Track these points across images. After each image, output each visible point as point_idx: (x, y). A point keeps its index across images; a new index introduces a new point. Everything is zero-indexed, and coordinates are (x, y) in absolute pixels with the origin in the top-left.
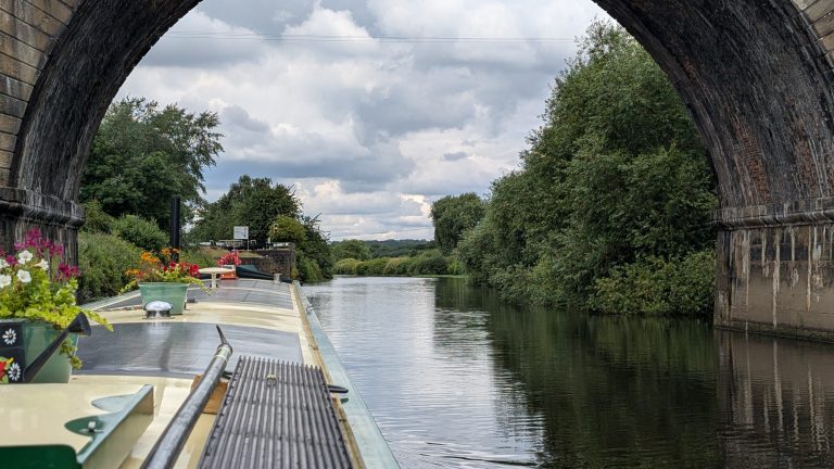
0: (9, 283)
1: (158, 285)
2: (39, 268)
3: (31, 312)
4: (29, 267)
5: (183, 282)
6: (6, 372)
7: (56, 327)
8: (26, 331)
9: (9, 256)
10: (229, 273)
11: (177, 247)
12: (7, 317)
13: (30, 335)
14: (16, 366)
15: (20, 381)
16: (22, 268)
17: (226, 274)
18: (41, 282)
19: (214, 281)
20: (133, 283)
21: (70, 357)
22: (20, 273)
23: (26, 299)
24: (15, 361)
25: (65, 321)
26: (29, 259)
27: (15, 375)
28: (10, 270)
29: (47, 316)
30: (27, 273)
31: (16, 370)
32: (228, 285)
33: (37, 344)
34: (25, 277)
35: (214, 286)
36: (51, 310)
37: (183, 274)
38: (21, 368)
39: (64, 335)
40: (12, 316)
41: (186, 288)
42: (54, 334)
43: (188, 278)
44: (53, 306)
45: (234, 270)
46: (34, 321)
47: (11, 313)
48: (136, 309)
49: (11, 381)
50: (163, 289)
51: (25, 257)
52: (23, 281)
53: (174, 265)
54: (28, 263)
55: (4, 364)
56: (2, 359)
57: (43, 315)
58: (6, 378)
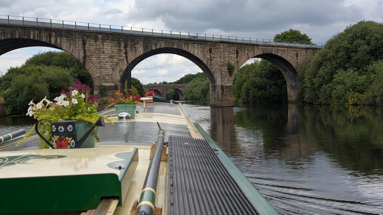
0: (68, 104)
1: (123, 105)
2: (80, 97)
3: (78, 117)
4: (76, 97)
5: (134, 104)
6: (69, 144)
7: (90, 123)
8: (76, 125)
9: (67, 93)
10: (150, 100)
11: (130, 89)
12: (67, 120)
13: (78, 127)
14: (73, 141)
15: (75, 147)
16: (74, 97)
17: (148, 100)
18: (82, 104)
19: (144, 103)
20: (112, 104)
21: (96, 137)
22: (73, 100)
23: (75, 112)
24: (72, 139)
25: (94, 120)
26: (76, 94)
27: (73, 145)
28: (68, 99)
29: (86, 118)
31: (73, 143)
32: (150, 105)
33: (81, 131)
34: (75, 101)
35: (144, 106)
36: (87, 116)
37: (133, 100)
38: (75, 142)
39: (94, 127)
40: (69, 119)
41: (135, 106)
42: (89, 127)
43: (136, 102)
44: (88, 114)
45: (152, 99)
46: (80, 121)
48: (113, 116)
49: (71, 148)
50: (125, 107)
51: (75, 92)
52: (74, 103)
53: (129, 97)
54: (76, 95)
55: (68, 140)
56: (67, 138)
57: (84, 118)
58: (69, 146)
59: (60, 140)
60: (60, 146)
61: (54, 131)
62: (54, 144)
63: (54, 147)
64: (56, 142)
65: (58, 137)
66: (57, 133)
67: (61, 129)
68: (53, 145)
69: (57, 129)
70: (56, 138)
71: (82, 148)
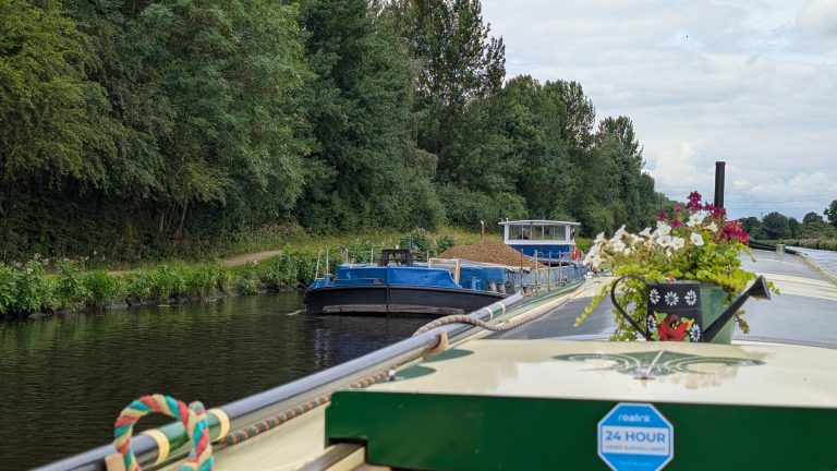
0: (682, 246)
2: (708, 230)
3: (701, 274)
4: (700, 229)
6: (688, 333)
7: (728, 289)
8: (702, 293)
12: (679, 279)
14: (696, 327)
15: (700, 341)
16: (694, 230)
21: (740, 321)
22: (694, 236)
24: (696, 322)
26: (700, 222)
27: (696, 336)
29: (720, 278)
30: (700, 236)
31: (696, 331)
34: (698, 240)
36: (722, 272)
38: (701, 329)
39: (745, 299)
40: (682, 278)
44: (724, 269)
46: (707, 282)
47: (681, 274)
49: (692, 340)
51: (696, 219)
52: (697, 244)
54: (699, 226)
55: (687, 324)
56: (684, 320)
57: (714, 277)
58: (687, 338)
59: (669, 322)
60: (667, 336)
61: (654, 301)
62: (654, 330)
63: (653, 337)
64: (658, 326)
65: (664, 316)
66: (662, 307)
67: (671, 299)
68: (651, 334)
69: (663, 299)
70: (660, 317)
71: (715, 342)
